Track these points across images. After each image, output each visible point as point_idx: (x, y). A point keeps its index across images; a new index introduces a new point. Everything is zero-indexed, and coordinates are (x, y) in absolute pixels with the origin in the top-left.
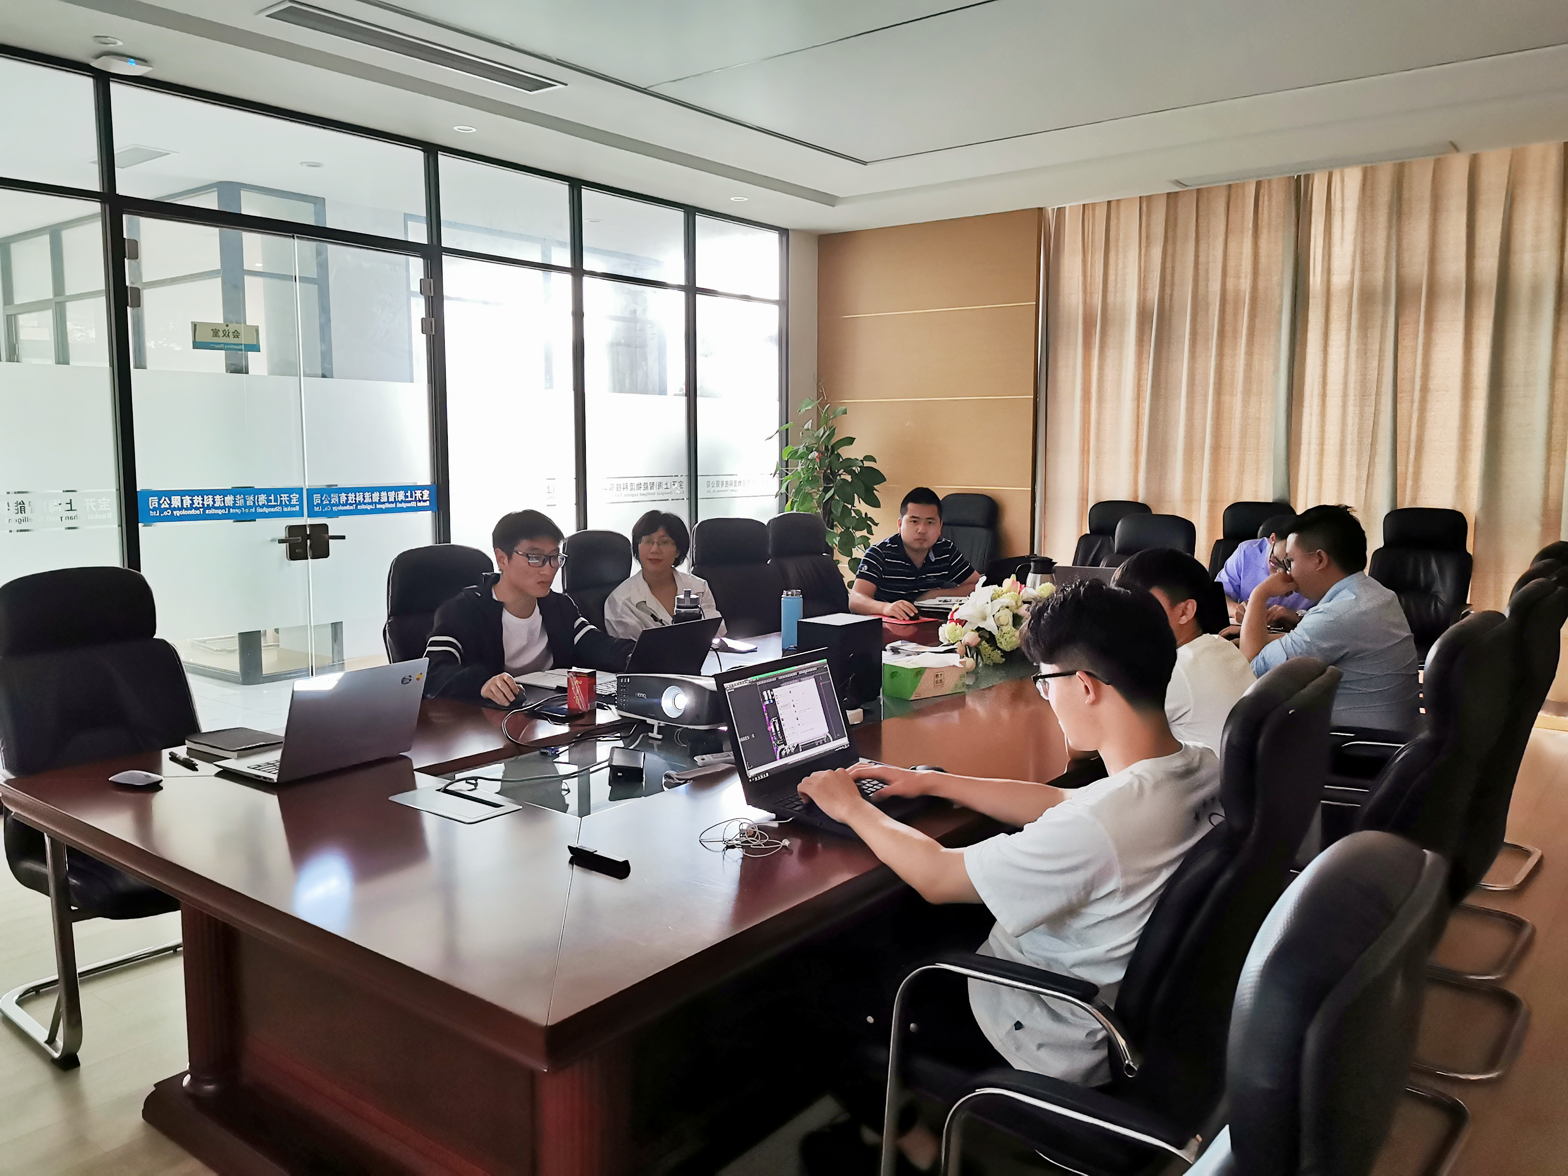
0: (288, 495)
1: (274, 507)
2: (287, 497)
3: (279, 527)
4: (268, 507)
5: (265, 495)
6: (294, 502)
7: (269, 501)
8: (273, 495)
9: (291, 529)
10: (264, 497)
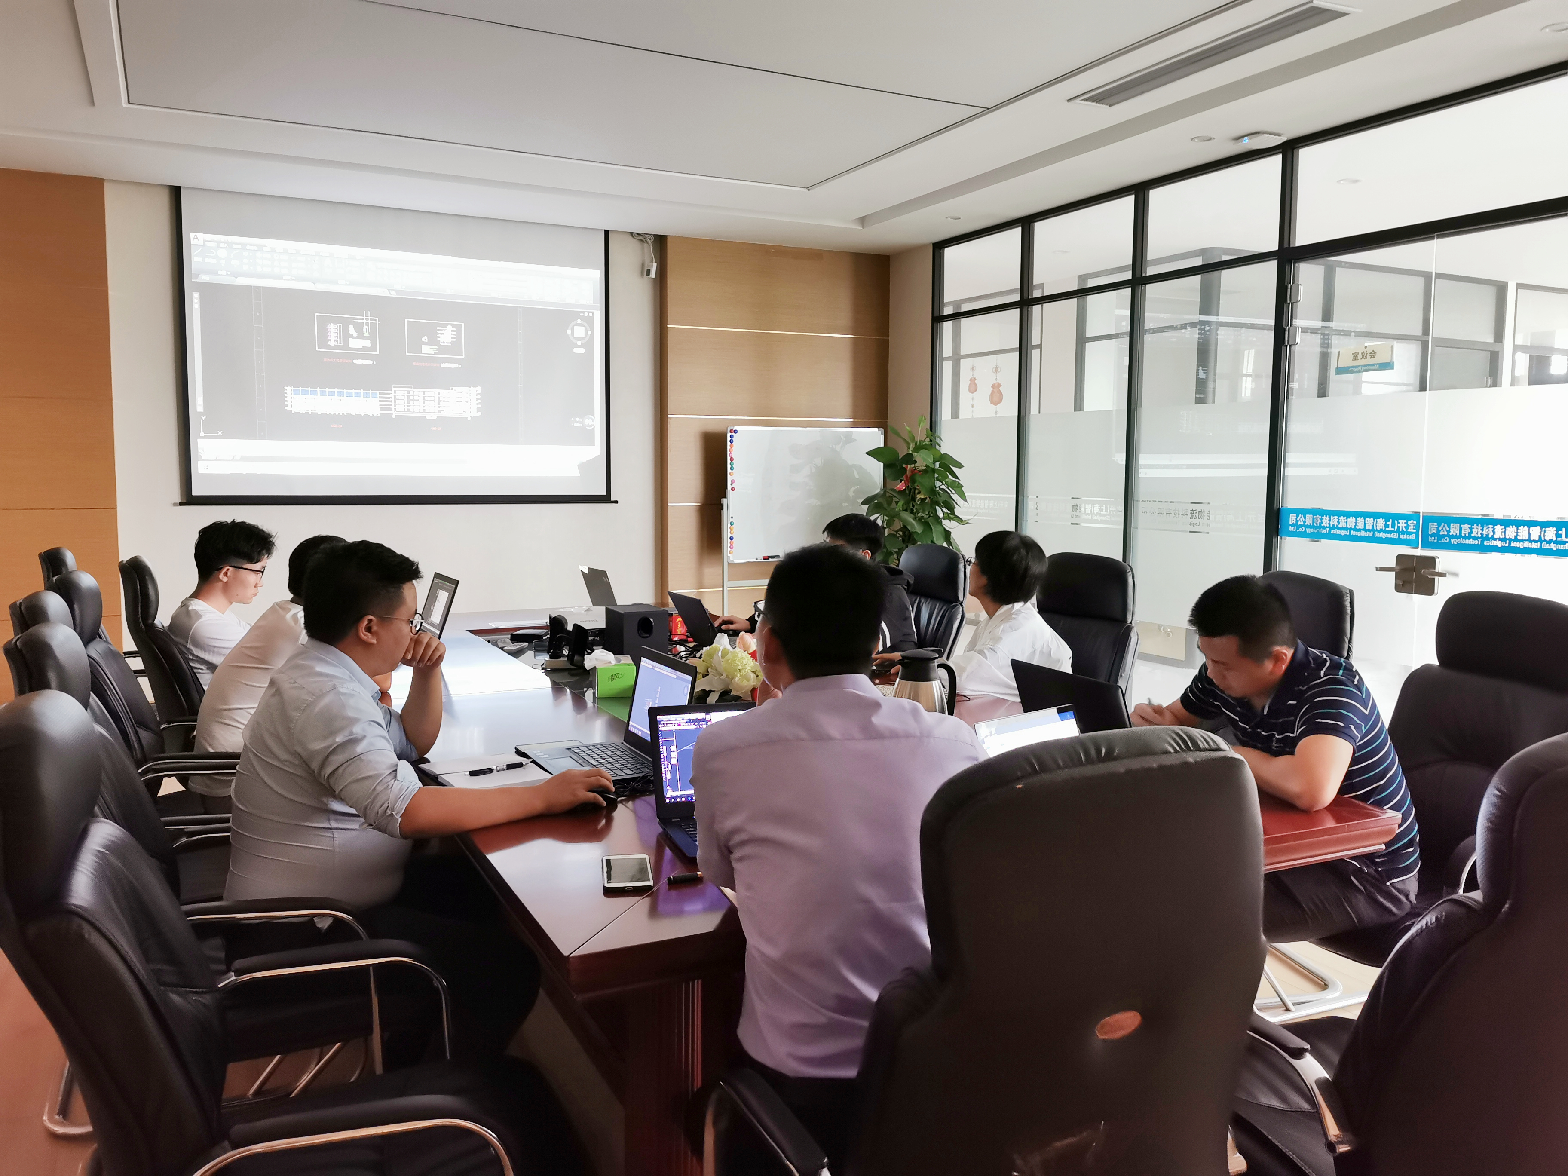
0: (1405, 521)
1: (1391, 533)
2: (1405, 523)
3: (1389, 554)
4: (1385, 532)
5: (1384, 520)
6: (1411, 529)
7: (1387, 526)
8: (1391, 520)
9: (1400, 558)
10: (1382, 522)
